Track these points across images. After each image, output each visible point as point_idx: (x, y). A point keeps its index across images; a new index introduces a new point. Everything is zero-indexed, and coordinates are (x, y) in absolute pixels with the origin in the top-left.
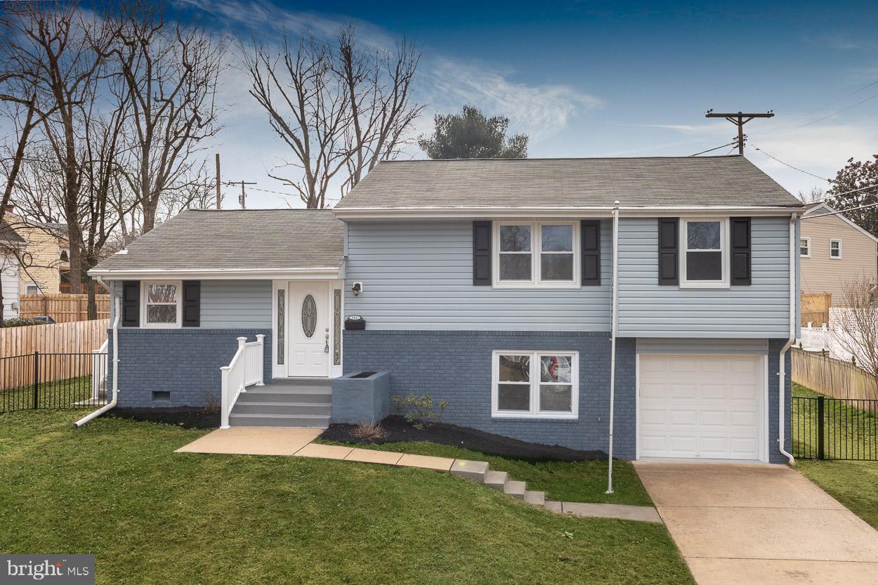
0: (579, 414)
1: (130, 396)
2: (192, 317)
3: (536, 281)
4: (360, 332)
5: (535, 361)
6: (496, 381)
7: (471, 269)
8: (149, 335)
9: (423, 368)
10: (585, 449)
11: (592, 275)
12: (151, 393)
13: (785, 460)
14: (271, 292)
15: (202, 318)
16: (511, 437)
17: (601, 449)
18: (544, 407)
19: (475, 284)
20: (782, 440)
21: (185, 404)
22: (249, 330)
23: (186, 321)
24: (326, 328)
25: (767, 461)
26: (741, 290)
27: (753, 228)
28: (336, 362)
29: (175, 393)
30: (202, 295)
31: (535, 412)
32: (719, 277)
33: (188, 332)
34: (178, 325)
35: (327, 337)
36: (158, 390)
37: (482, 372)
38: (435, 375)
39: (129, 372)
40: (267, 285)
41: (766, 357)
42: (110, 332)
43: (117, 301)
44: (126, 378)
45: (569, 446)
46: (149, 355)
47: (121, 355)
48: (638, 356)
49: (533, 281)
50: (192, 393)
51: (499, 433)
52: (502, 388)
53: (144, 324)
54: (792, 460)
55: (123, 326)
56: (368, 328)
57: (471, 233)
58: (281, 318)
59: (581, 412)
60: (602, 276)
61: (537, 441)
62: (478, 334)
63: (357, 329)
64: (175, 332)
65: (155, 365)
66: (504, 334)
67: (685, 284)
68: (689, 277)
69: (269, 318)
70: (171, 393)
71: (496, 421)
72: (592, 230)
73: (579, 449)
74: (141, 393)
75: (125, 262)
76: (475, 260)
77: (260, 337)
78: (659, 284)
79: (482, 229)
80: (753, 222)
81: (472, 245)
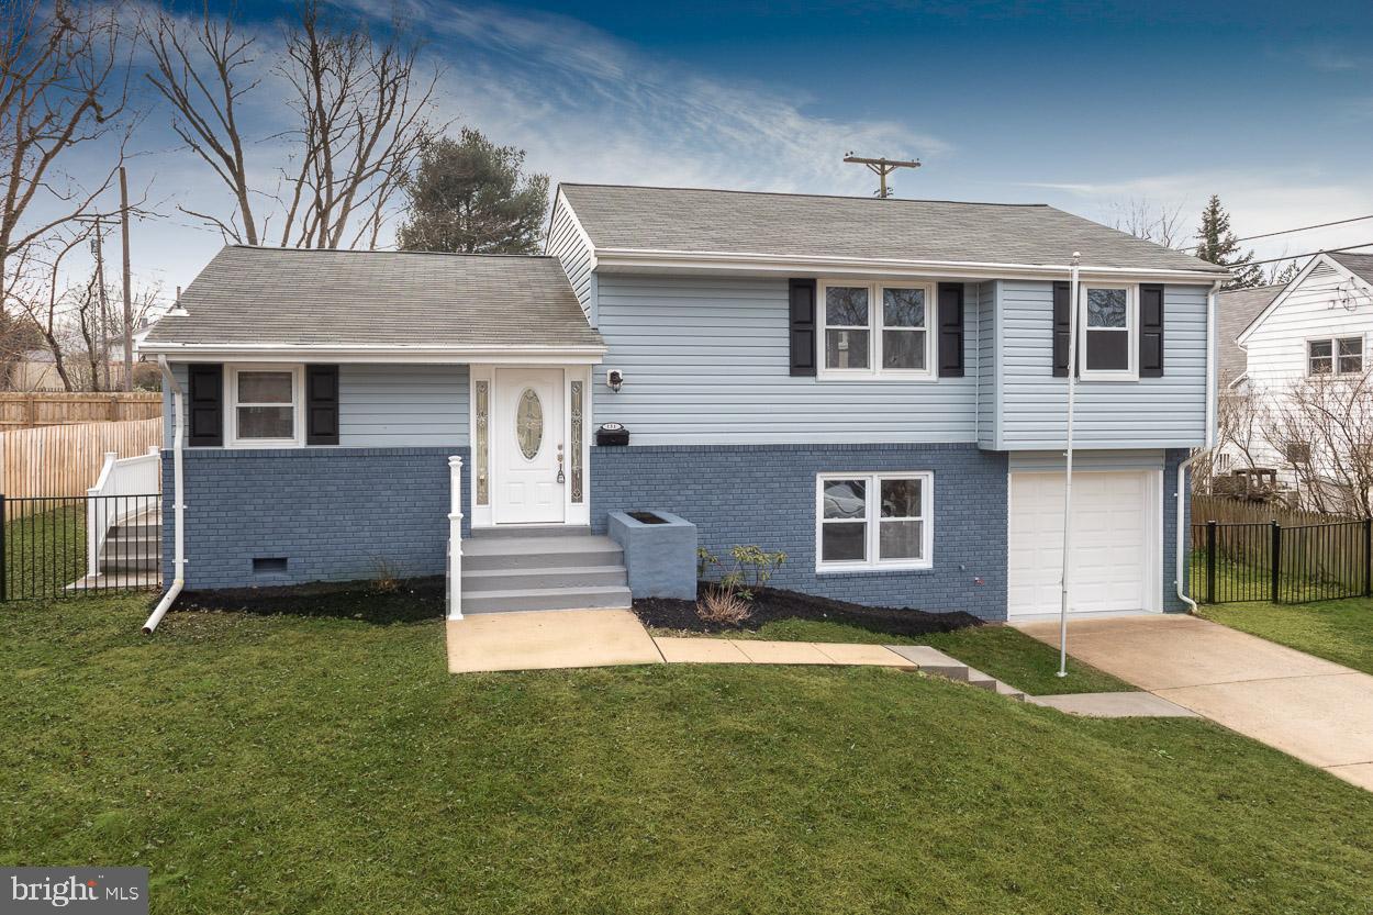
0: (934, 561)
1: (209, 569)
2: (324, 425)
3: (876, 371)
4: (619, 449)
5: (873, 485)
6: (820, 520)
7: (787, 352)
8: (245, 461)
9: (716, 503)
10: (943, 611)
11: (952, 364)
12: (250, 561)
13: (1185, 608)
14: (468, 385)
15: (342, 429)
16: (845, 600)
17: (964, 610)
18: (886, 553)
19: (793, 374)
20: (1180, 583)
21: (316, 578)
22: (432, 449)
23: (314, 435)
24: (561, 443)
25: (1161, 609)
26: (1152, 384)
27: (1166, 299)
28: (577, 498)
29: (297, 560)
30: (342, 390)
31: (873, 562)
32: (1124, 366)
33: (319, 455)
34: (298, 441)
35: (561, 458)
36: (264, 556)
37: (803, 506)
38: (735, 513)
39: (205, 526)
40: (464, 373)
41: (1161, 473)
42: (167, 457)
43: (179, 400)
44: (199, 539)
45: (922, 608)
46: (245, 496)
47: (189, 497)
48: (1009, 475)
49: (872, 369)
50: (331, 559)
51: (827, 596)
52: (825, 526)
53: (232, 441)
54: (1195, 608)
55: (191, 445)
56: (632, 443)
57: (786, 296)
58: (483, 429)
59: (936, 558)
60: (967, 363)
61: (879, 604)
62: (797, 449)
63: (616, 444)
64: (295, 454)
65: (256, 513)
66: (835, 448)
67: (1086, 374)
68: (1090, 366)
69: (463, 429)
70: (289, 561)
71: (822, 578)
72: (953, 294)
73: (936, 611)
74: (232, 562)
75: (201, 329)
76: (792, 338)
77: (455, 462)
78: (1054, 376)
79: (801, 288)
80: (1166, 290)
81: (787, 314)
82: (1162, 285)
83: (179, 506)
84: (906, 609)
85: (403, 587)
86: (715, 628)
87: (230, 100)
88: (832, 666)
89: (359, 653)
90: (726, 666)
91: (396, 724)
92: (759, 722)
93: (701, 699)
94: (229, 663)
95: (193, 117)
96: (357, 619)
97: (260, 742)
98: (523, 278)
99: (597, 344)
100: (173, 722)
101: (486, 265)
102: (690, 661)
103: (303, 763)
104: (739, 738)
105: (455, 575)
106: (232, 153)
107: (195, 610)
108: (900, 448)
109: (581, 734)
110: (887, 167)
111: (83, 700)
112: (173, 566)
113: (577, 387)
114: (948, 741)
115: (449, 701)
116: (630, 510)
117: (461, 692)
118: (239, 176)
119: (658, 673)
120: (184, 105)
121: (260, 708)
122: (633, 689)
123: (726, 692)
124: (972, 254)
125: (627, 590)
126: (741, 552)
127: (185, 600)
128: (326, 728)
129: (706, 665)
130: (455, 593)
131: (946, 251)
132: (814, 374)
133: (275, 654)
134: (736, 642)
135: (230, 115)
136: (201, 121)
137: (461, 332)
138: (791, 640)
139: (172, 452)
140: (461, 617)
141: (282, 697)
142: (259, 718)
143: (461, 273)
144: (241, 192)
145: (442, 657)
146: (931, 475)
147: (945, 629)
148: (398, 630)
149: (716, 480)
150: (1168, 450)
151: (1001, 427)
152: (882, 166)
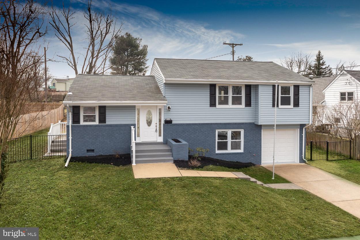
0: (244, 150)
1: (77, 152)
2: (102, 119)
3: (230, 105)
4: (170, 124)
5: (229, 132)
6: (217, 140)
7: (209, 101)
8: (85, 127)
9: (193, 137)
10: (246, 162)
11: (248, 104)
12: (86, 150)
13: (304, 162)
14: (135, 109)
15: (107, 120)
16: (222, 159)
17: (251, 162)
18: (232, 149)
19: (210, 106)
20: (303, 156)
21: (101, 154)
22: (127, 124)
23: (100, 121)
24: (156, 123)
25: (299, 162)
26: (296, 109)
27: (300, 88)
28: (160, 135)
29: (96, 150)
30: (107, 111)
31: (229, 150)
32: (289, 104)
33: (102, 126)
34: (97, 123)
35: (156, 126)
36: (89, 149)
37: (213, 137)
38: (197, 139)
39: (76, 142)
40: (134, 107)
41: (299, 129)
42: (68, 127)
43: (70, 114)
44: (75, 145)
45: (241, 161)
46: (85, 135)
47: (73, 136)
48: (262, 130)
49: (229, 105)
50: (104, 150)
51: (218, 158)
52: (218, 142)
53: (82, 123)
54: (307, 162)
55: (73, 124)
56: (173, 122)
57: (209, 88)
58: (138, 120)
60: (252, 103)
61: (231, 160)
62: (211, 124)
63: (169, 123)
64: (96, 126)
65: (87, 139)
66: (220, 124)
67: (280, 106)
68: (281, 105)
69: (134, 120)
70: (95, 150)
71: (217, 154)
72: (248, 87)
73: (244, 162)
74: (82, 150)
75: (76, 98)
76: (210, 98)
77: (132, 127)
78: (273, 107)
79: (213, 87)
80: (300, 87)
81: (209, 92)
82: (299, 85)
83: (70, 138)
84: (237, 162)
85: (121, 156)
86: (193, 168)
87: (69, 28)
88: (219, 177)
89: (114, 173)
90: (196, 177)
91: (125, 190)
92: (203, 191)
93: (190, 185)
94: (86, 175)
95: (60, 32)
96: (112, 164)
97: (96, 194)
98: (147, 82)
99: (165, 101)
100: (77, 189)
101: (138, 78)
102: (188, 176)
103: (106, 198)
104: (199, 194)
105: (134, 154)
106: (70, 42)
107: (75, 162)
108: (236, 124)
109: (165, 193)
110: (234, 45)
111: (57, 184)
112: (69, 151)
113: (160, 110)
114: (245, 195)
115: (136, 185)
116: (172, 138)
117: (138, 183)
118: (71, 46)
119: (181, 179)
120: (58, 30)
121: (95, 186)
122: (175, 183)
123: (196, 184)
124: (253, 78)
125: (172, 158)
126: (198, 149)
127: (73, 159)
128: (110, 191)
129: (191, 177)
130: (134, 159)
131: (247, 77)
132: (216, 106)
133: (96, 173)
134: (198, 171)
135: (69, 31)
136: (62, 34)
137: (134, 98)
138: (210, 171)
139: (69, 125)
140: (135, 164)
141: (99, 183)
142: (95, 188)
143: (132, 81)
144: (72, 51)
145: (132, 174)
146: (243, 130)
147: (246, 167)
148: (121, 167)
149: (192, 132)
150: (300, 124)
151: (260, 119)
152: (233, 45)
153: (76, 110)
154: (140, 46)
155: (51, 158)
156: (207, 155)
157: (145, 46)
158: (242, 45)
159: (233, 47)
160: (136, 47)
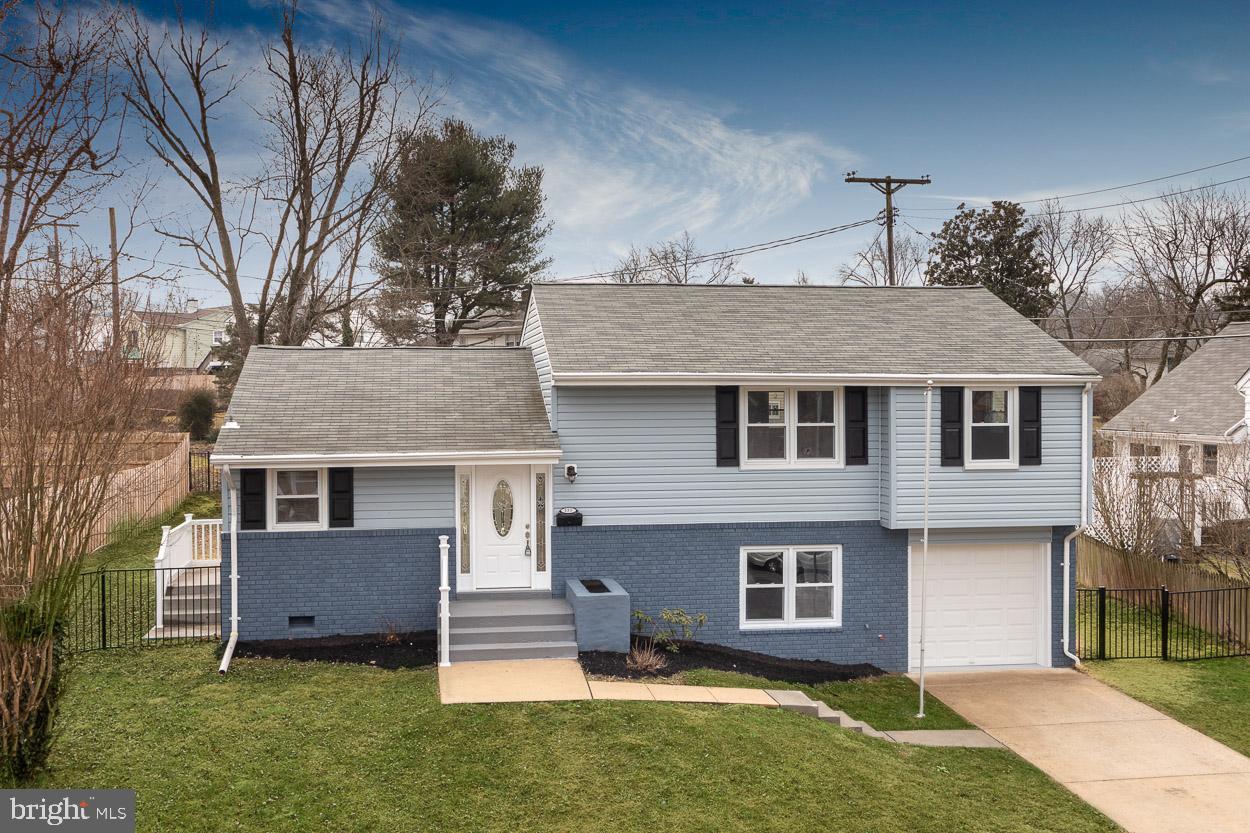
0: (843, 620)
1: (257, 624)
2: (342, 513)
3: (791, 460)
4: (575, 529)
5: (790, 556)
6: (744, 584)
7: (715, 447)
8: (283, 541)
9: (656, 572)
10: (849, 663)
11: (857, 454)
12: (287, 619)
13: (1070, 663)
14: (454, 478)
15: (356, 515)
16: (765, 653)
17: (869, 662)
18: (800, 614)
19: (719, 465)
20: (1066, 640)
21: (336, 632)
22: (425, 529)
23: (335, 520)
24: (528, 523)
25: (1050, 664)
26: (1031, 471)
27: (1044, 398)
28: (541, 567)
29: (322, 618)
30: (355, 484)
31: (790, 621)
32: (1005, 455)
33: (338, 535)
34: (322, 524)
35: (528, 535)
36: (297, 614)
37: (728, 574)
38: (670, 580)
39: (253, 592)
40: (450, 471)
41: (1049, 545)
42: (226, 539)
43: (234, 494)
44: (249, 601)
45: (832, 660)
46: (284, 568)
47: (242, 569)
48: (909, 548)
49: (788, 459)
50: (347, 617)
51: (749, 649)
52: (748, 591)
53: (273, 526)
54: (1078, 663)
55: (242, 528)
56: (585, 523)
57: (714, 400)
58: (465, 515)
59: (845, 619)
60: (871, 452)
61: (794, 656)
62: (723, 527)
63: (572, 525)
64: (320, 535)
65: (291, 581)
66: (756, 526)
67: (970, 463)
69: (450, 513)
70: (316, 618)
71: (745, 634)
72: (858, 397)
73: (843, 663)
74: (273, 619)
75: (251, 442)
76: (719, 435)
77: (444, 539)
78: (942, 465)
79: (726, 397)
80: (1043, 392)
81: (714, 415)
82: (1040, 387)
83: (234, 576)
84: (818, 661)
85: (404, 639)
86: (637, 674)
87: (203, 110)
88: (714, 704)
89: (379, 689)
90: (635, 702)
91: (407, 736)
92: (648, 739)
93: (612, 724)
94: (290, 695)
95: (170, 136)
96: (372, 665)
97: (323, 745)
98: (500, 375)
99: (555, 448)
100: (264, 732)
101: (468, 360)
102: (610, 698)
103: (352, 757)
104: (632, 748)
105: (445, 631)
106: (206, 169)
107: (250, 657)
108: (811, 526)
109: (528, 744)
110: (893, 186)
111: (202, 718)
112: (230, 622)
113: (541, 478)
114: (775, 754)
115: (442, 722)
116: (585, 578)
117: (450, 716)
118: (213, 188)
119: (585, 706)
120: (161, 122)
121: (319, 724)
122: (567, 716)
123: (630, 720)
124: (873, 364)
125: (575, 644)
126: (666, 614)
127: (241, 649)
128: (363, 738)
129: (620, 701)
130: (445, 647)
131: (852, 360)
132: (737, 464)
133: (320, 690)
134: (650, 686)
135: (205, 128)
136: (178, 140)
137: (449, 440)
138: (693, 684)
139: (230, 534)
140: (449, 664)
141: (331, 718)
142: (319, 730)
143: (447, 371)
144: (217, 211)
145: (434, 693)
146: (840, 547)
147: (844, 677)
148: (403, 673)
149: (656, 554)
150: (1054, 527)
151: (894, 508)
152: (888, 185)
153: (252, 482)
154: (508, 175)
155: (168, 643)
156: (707, 638)
157: (530, 176)
158: (928, 182)
159: (889, 192)
160: (489, 179)
